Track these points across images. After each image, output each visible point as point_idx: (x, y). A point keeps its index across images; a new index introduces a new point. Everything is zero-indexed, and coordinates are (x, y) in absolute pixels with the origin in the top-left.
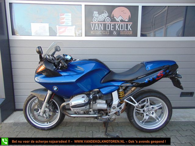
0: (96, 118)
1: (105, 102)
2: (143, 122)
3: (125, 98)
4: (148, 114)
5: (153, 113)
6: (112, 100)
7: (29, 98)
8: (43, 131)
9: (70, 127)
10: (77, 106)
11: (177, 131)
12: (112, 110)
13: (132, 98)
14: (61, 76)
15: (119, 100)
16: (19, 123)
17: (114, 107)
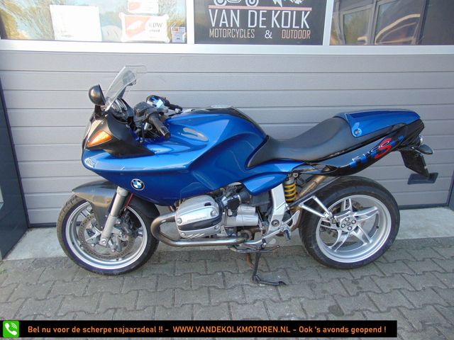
0: (234, 245)
1: (254, 209)
2: (334, 248)
4: (347, 231)
5: (357, 228)
6: (271, 205)
7: (70, 206)
8: (110, 277)
9: (170, 265)
10: (195, 225)
11: (405, 262)
12: (271, 228)
14: (152, 154)
15: (287, 205)
16: (46, 260)
17: (276, 220)
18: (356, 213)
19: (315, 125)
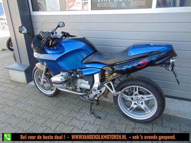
0: (82, 96)
1: (88, 82)
2: (130, 110)
3: (106, 83)
4: (137, 103)
5: (142, 103)
6: (93, 82)
13: (111, 83)
17: (95, 89)
18: (141, 95)
19: (126, 48)
